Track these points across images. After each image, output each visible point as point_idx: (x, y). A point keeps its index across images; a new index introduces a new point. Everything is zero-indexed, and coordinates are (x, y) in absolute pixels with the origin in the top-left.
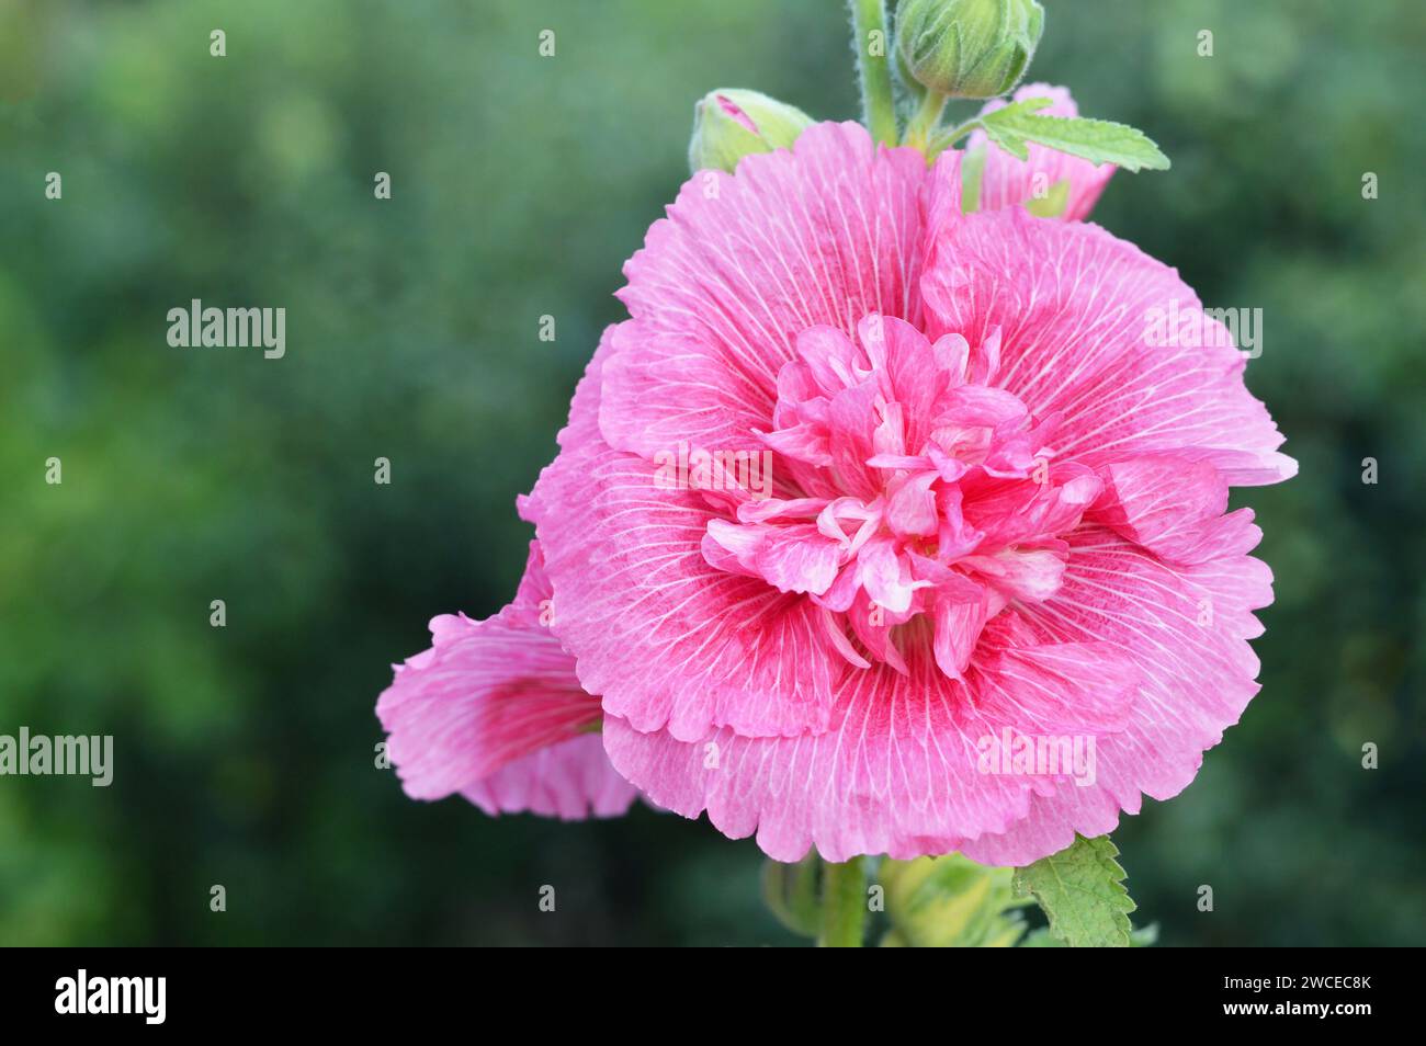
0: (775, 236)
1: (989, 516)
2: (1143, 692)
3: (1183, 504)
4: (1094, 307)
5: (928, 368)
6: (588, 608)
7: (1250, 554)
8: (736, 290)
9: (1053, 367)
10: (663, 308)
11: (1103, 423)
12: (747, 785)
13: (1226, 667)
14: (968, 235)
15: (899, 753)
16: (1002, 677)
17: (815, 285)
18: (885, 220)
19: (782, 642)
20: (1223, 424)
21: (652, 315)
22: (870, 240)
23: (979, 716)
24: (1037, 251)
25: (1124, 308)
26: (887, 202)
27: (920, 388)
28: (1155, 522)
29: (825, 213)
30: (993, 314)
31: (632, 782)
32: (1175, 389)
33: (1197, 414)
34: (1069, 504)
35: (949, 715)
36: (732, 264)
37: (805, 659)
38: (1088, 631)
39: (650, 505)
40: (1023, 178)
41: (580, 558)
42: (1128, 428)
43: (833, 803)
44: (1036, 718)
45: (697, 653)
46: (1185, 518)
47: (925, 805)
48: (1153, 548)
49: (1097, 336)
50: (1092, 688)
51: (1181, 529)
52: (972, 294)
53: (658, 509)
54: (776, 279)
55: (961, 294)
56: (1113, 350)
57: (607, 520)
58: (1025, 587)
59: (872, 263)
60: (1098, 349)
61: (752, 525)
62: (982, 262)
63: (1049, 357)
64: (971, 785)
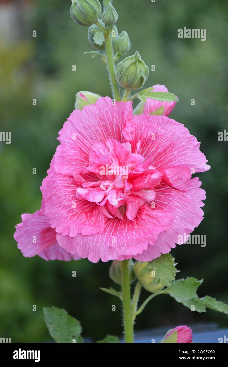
0: (91, 123)
1: (137, 182)
2: (174, 220)
3: (182, 177)
4: (164, 134)
5: (123, 150)
6: (52, 209)
7: (200, 188)
8: (83, 136)
9: (155, 148)
10: (67, 141)
11: (166, 160)
12: (86, 246)
13: (194, 214)
14: (134, 120)
15: (119, 237)
16: (142, 218)
17: (101, 134)
18: (116, 118)
19: (94, 214)
20: (193, 159)
21: (65, 143)
22: (113, 123)
23: (137, 227)
24: (150, 123)
25: (170, 134)
26: (116, 114)
27: (122, 155)
28: (176, 182)
29: (102, 117)
30: (140, 137)
31: (63, 247)
32: (181, 152)
33: (187, 157)
34: (154, 179)
35: (131, 228)
36: (82, 130)
37: (99, 217)
38: (163, 207)
39: (65, 185)
40: (153, 106)
41: (51, 198)
42: (171, 161)
43: (104, 249)
44: (150, 228)
45: (76, 217)
46: (183, 180)
47: (124, 248)
48: (176, 188)
49: (164, 141)
50: (162, 220)
51: (182, 183)
52: (134, 133)
53: (67, 186)
54: (92, 133)
55: (131, 134)
56: (168, 144)
57: (56, 189)
58: (147, 198)
59: (113, 128)
60: (164, 144)
61: (87, 188)
62: (137, 126)
63: (154, 146)
64: (135, 243)
